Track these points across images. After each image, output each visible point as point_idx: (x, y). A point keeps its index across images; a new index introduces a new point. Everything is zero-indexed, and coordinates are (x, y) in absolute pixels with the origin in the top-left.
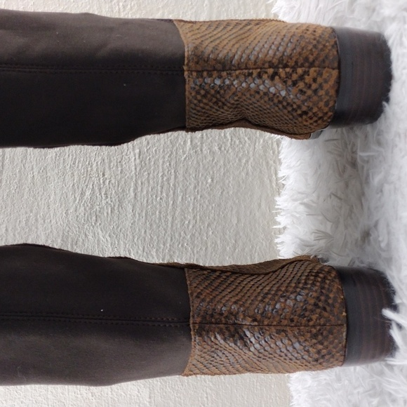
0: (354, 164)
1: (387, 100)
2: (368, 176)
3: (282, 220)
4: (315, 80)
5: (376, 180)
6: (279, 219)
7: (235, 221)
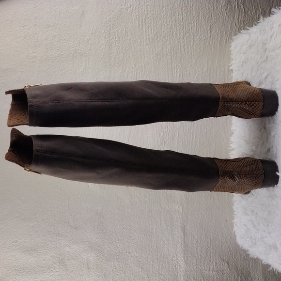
0: (265, 128)
1: (277, 111)
2: (270, 132)
3: (233, 146)
4: (257, 105)
5: (273, 134)
6: (231, 145)
7: (214, 146)
